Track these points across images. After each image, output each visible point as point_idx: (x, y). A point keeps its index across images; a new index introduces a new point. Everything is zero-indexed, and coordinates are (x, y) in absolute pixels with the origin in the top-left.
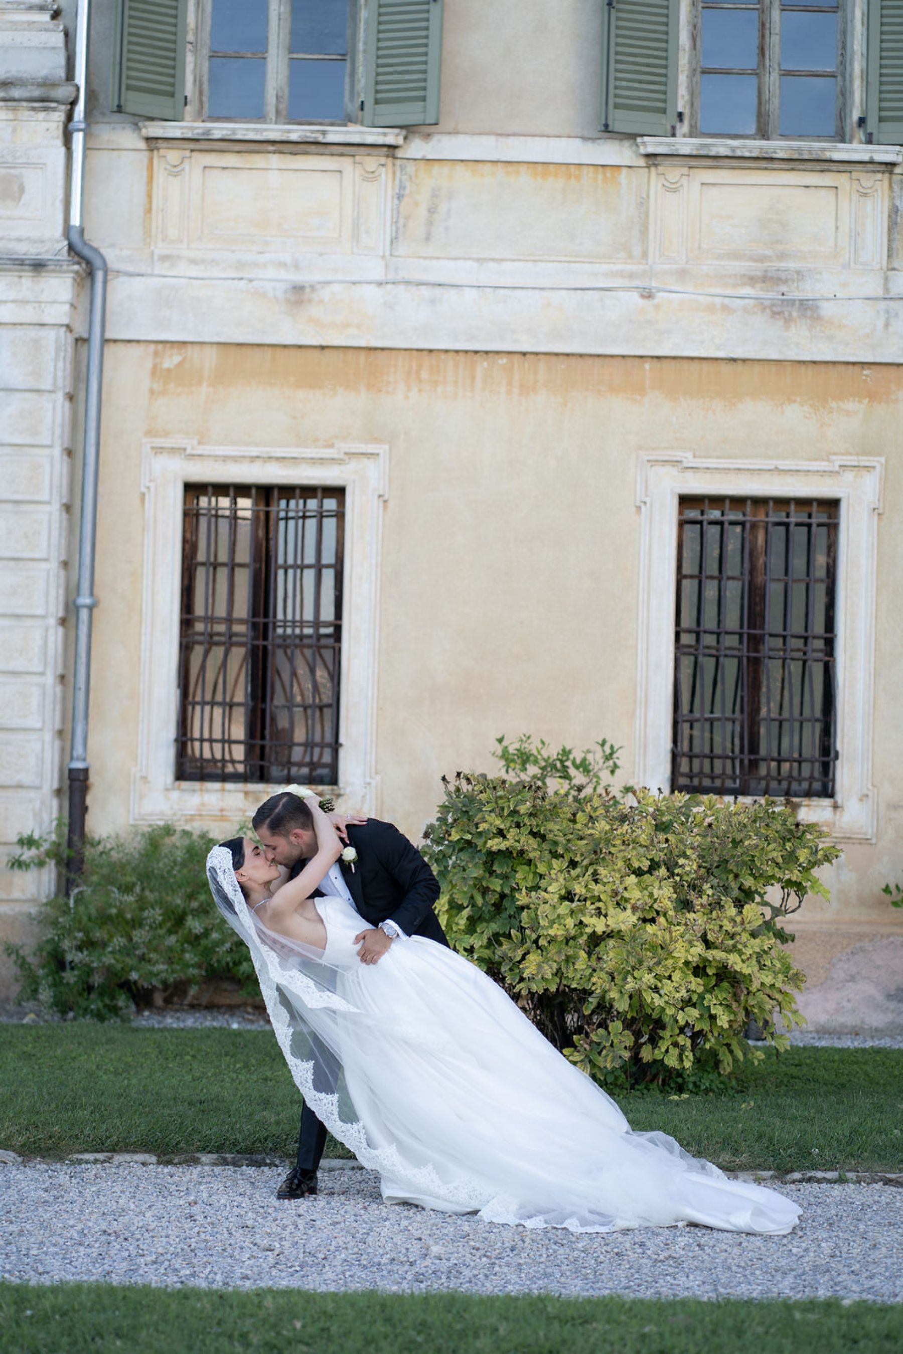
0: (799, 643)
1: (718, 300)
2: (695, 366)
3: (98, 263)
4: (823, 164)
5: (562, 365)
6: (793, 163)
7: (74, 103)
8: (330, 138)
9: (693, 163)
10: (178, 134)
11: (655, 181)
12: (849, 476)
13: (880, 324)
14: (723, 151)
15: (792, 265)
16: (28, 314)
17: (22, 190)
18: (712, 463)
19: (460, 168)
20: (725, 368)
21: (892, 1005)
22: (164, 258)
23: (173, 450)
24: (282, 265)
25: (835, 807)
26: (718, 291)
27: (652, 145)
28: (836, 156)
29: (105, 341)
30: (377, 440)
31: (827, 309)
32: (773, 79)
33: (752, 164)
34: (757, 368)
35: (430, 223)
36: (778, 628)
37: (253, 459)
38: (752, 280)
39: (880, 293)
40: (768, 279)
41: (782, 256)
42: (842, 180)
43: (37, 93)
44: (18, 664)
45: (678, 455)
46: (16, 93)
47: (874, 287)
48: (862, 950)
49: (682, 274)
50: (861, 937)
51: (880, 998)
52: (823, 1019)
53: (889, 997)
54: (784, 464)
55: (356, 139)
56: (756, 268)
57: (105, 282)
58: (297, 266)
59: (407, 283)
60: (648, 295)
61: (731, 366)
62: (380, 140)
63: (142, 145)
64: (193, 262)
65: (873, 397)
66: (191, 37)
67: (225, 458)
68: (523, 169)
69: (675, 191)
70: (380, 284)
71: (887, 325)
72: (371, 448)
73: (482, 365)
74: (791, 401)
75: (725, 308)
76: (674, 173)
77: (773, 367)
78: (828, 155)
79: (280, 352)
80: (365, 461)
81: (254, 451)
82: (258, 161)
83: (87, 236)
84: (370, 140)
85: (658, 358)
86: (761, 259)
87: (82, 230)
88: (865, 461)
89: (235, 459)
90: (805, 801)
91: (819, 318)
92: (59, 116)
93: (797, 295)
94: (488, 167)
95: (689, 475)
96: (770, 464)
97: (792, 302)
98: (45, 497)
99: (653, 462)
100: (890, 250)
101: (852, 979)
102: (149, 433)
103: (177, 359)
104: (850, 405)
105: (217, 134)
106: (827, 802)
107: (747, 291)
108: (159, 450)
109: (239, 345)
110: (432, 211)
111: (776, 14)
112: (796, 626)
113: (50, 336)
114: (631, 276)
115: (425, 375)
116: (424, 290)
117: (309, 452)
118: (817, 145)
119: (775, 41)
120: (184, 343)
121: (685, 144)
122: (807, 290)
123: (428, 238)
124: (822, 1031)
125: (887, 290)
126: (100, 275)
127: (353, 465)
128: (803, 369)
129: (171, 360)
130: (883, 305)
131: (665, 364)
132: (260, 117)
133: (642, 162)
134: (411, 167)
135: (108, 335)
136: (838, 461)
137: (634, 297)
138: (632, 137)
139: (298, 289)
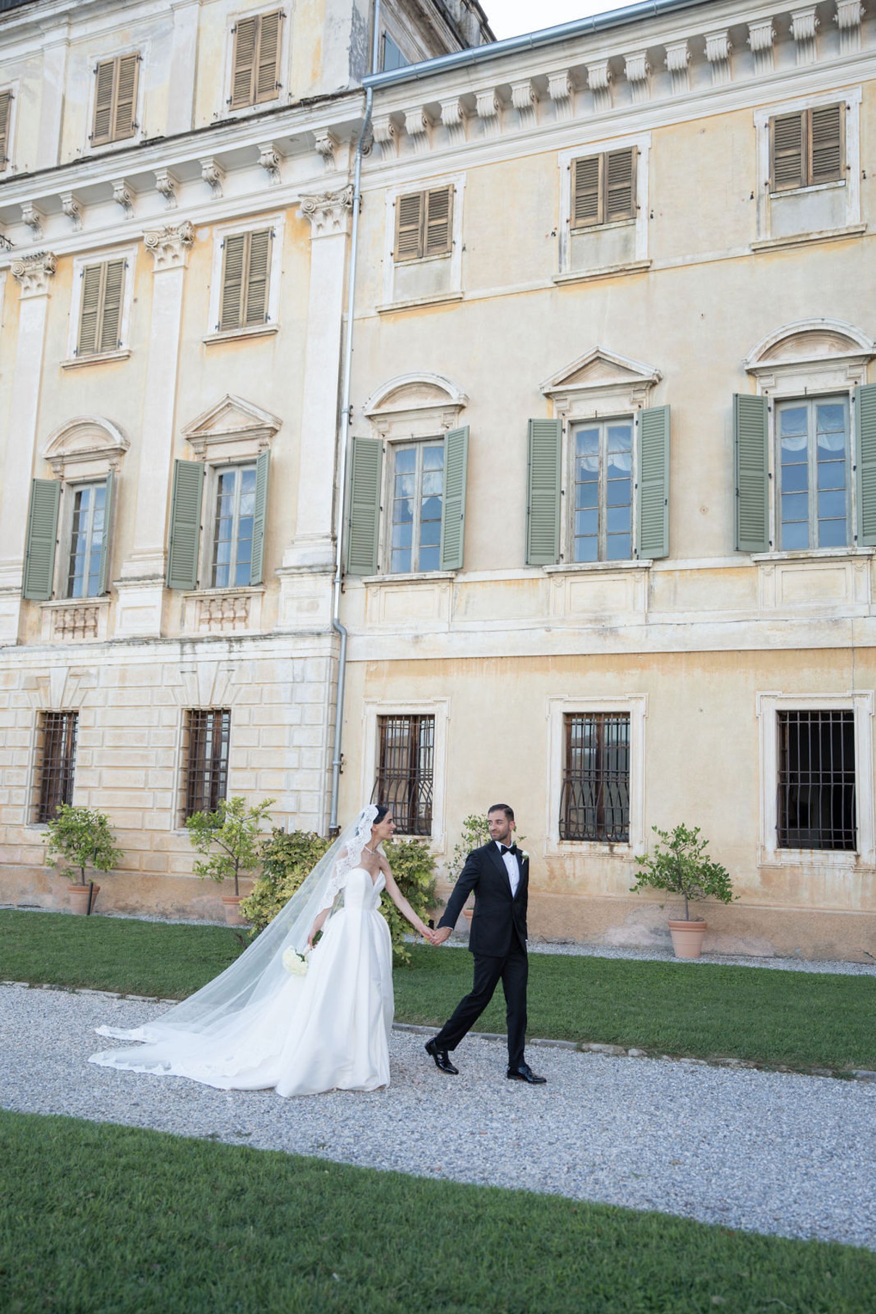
0: (614, 775)
1: (577, 631)
2: (569, 658)
3: (343, 631)
4: (619, 570)
5: (516, 660)
6: (606, 571)
7: (336, 572)
8: (428, 577)
9: (566, 574)
10: (373, 580)
11: (551, 583)
12: (633, 702)
13: (644, 635)
14: (577, 569)
15: (607, 613)
16: (316, 653)
17: (318, 606)
18: (576, 699)
19: (478, 585)
20: (582, 659)
21: (653, 936)
22: (370, 628)
23: (373, 703)
24: (412, 628)
25: (629, 846)
26: (577, 626)
27: (549, 569)
28: (623, 566)
29: (346, 662)
30: (446, 695)
31: (622, 631)
32: (604, 537)
33: (590, 573)
34: (594, 658)
35: (466, 608)
36: (606, 769)
37: (402, 705)
38: (591, 621)
39: (644, 623)
40: (596, 620)
41: (604, 610)
42: (627, 576)
43: (321, 569)
44: (311, 788)
45: (562, 696)
46: (315, 570)
47: (641, 620)
48: (639, 910)
49: (563, 621)
50: (639, 904)
51: (647, 932)
52: (622, 941)
53: (652, 932)
54: (605, 698)
55: (436, 577)
56: (591, 616)
57: (346, 639)
58: (416, 628)
59: (458, 632)
60: (548, 630)
61: (584, 658)
62: (445, 576)
63: (364, 586)
64: (380, 629)
65: (643, 667)
66: (380, 543)
67: (392, 705)
68: (502, 583)
69: (560, 586)
70: (446, 633)
71: (647, 636)
72: (443, 699)
73: (486, 663)
74: (609, 671)
75: (579, 633)
76: (559, 579)
77: (601, 657)
78: (620, 566)
79: (411, 662)
80: (442, 704)
81: (402, 702)
82: (404, 588)
83: (341, 622)
84: (441, 576)
85: (555, 656)
86: (595, 612)
87: (338, 620)
88: (639, 695)
89: (395, 705)
90: (616, 844)
91: (618, 635)
92: (330, 577)
93: (609, 626)
94: (488, 583)
95: (567, 704)
96: (600, 698)
97: (607, 629)
98: (321, 722)
99: (552, 699)
100: (649, 604)
101: (635, 923)
102: (365, 696)
103: (375, 667)
104: (634, 672)
105: (387, 579)
106: (626, 844)
107: (589, 626)
108: (368, 703)
109: (397, 660)
110: (467, 603)
111: (604, 510)
112: (613, 767)
113: (324, 660)
114: (543, 623)
115: (464, 668)
116: (463, 635)
117: (421, 701)
118: (615, 562)
119: (604, 521)
120: (377, 661)
121: (562, 567)
122: (613, 624)
123: (466, 613)
124: (624, 947)
125: (646, 620)
126: (344, 636)
127: (438, 705)
128: (613, 657)
129: (373, 668)
130: (645, 627)
131: (558, 658)
132: (409, 571)
133: (547, 576)
134: (459, 586)
135: (347, 659)
136: (628, 695)
137: (543, 632)
138: (541, 566)
139: (417, 637)
